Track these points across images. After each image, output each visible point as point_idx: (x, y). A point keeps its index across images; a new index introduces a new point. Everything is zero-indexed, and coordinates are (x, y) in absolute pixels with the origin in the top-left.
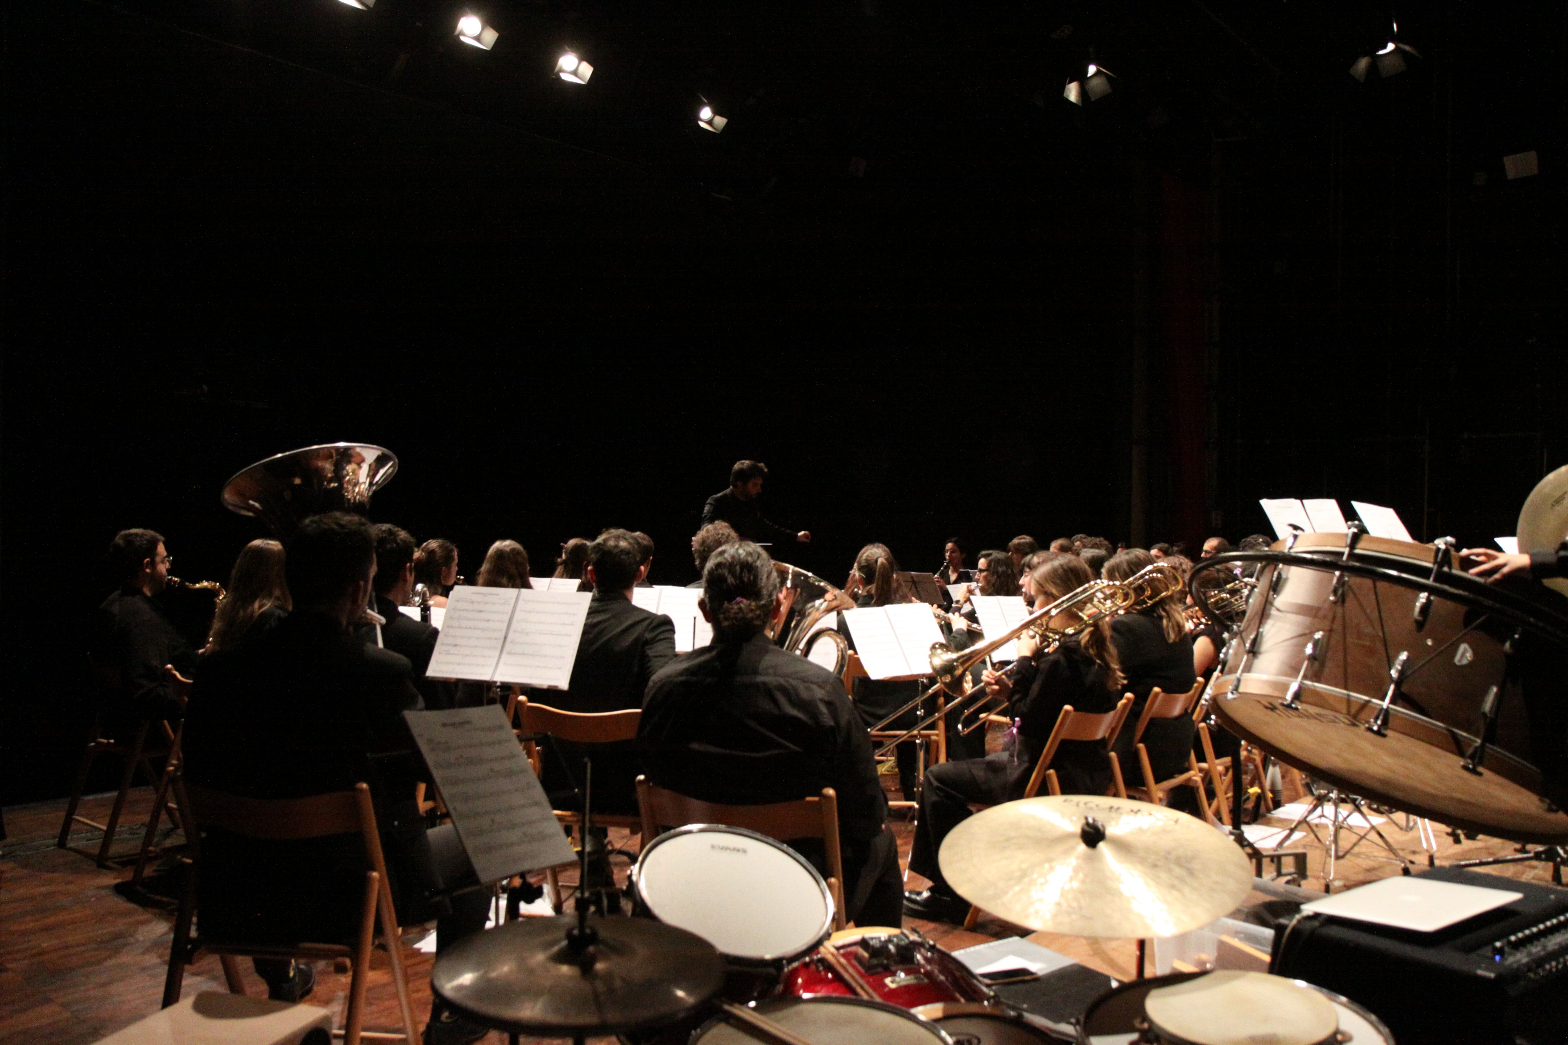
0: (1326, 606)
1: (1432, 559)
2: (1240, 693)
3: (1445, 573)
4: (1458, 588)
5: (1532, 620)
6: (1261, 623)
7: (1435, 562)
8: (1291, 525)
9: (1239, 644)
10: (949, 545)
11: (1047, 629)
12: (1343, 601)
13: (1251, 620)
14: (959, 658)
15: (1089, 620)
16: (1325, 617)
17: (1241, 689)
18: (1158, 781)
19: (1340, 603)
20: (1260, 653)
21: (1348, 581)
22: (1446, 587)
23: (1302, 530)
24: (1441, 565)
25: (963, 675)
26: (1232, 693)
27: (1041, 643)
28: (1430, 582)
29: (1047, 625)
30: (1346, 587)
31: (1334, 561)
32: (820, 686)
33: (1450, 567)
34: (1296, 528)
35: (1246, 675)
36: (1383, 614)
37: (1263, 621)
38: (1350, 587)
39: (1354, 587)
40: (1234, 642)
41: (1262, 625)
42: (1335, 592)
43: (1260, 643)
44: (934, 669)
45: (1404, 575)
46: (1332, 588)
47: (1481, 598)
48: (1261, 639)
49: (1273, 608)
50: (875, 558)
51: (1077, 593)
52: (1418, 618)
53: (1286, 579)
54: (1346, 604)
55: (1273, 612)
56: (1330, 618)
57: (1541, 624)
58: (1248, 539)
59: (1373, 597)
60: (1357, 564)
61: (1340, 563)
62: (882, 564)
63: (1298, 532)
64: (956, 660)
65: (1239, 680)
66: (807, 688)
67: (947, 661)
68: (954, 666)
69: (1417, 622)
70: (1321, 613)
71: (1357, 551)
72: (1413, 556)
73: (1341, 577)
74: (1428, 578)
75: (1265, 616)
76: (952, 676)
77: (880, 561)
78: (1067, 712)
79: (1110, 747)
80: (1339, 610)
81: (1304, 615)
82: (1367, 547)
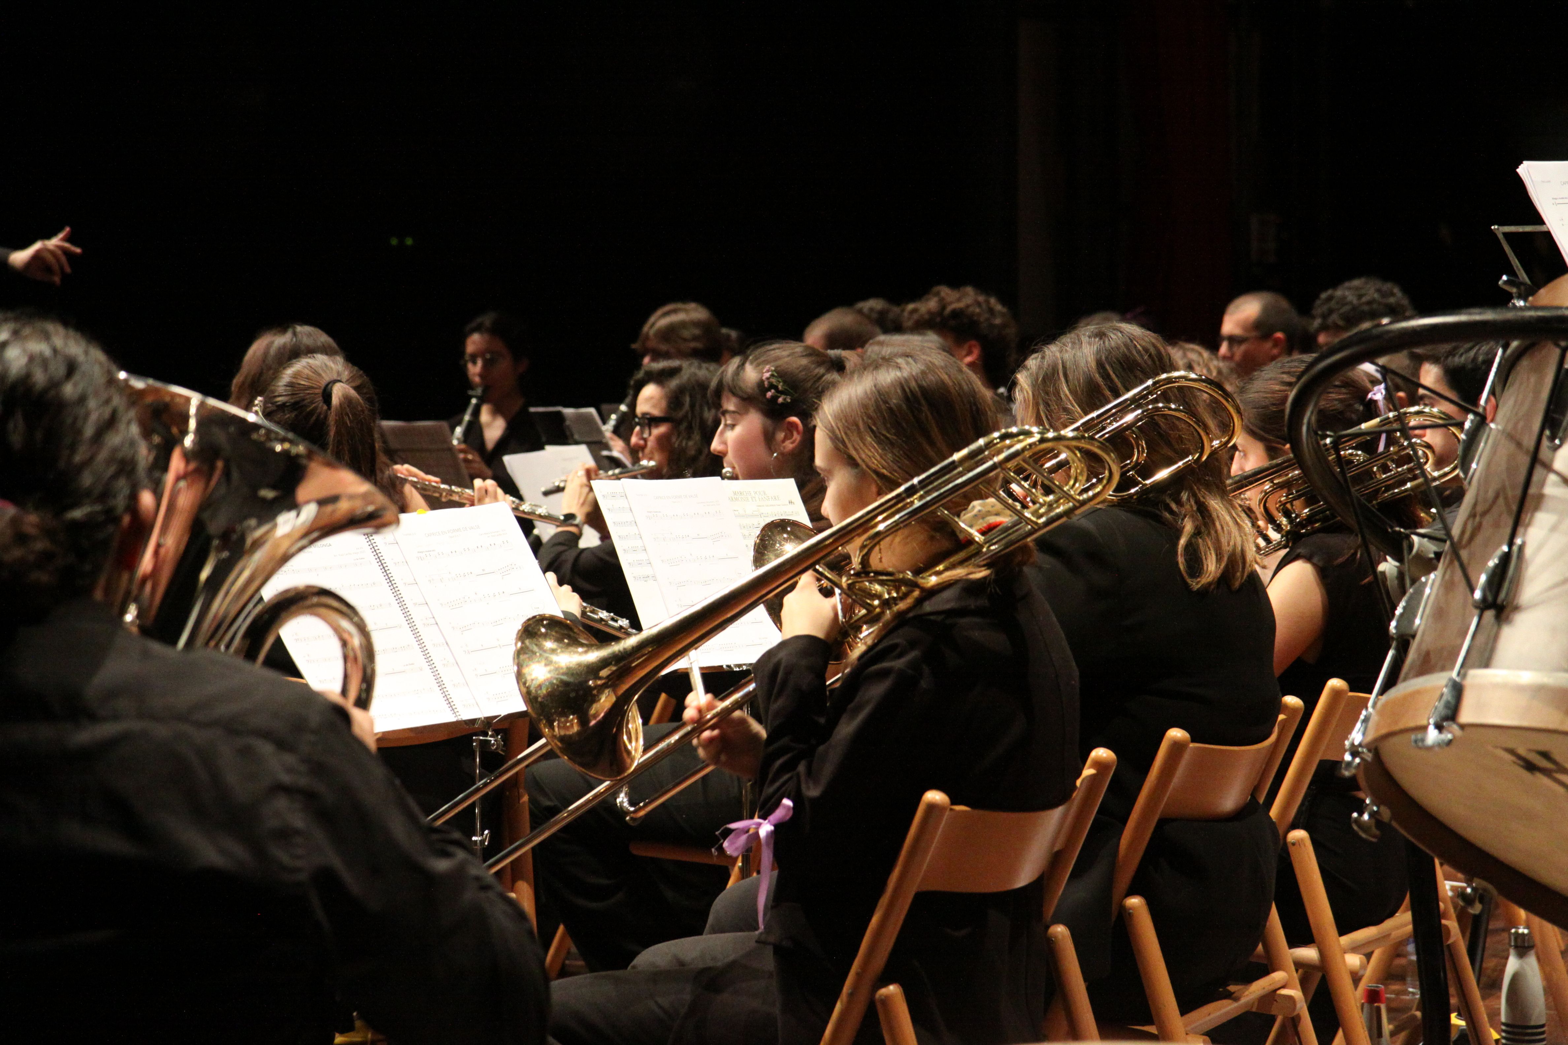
2: (1462, 727)
6: (1518, 522)
9: (1448, 586)
10: (474, 342)
11: (865, 570)
13: (1484, 513)
14: (604, 663)
15: (989, 542)
17: (1466, 716)
18: (1186, 1006)
20: (1517, 608)
25: (617, 714)
26: (1439, 727)
27: (848, 609)
29: (865, 562)
32: (282, 745)
35: (1477, 676)
37: (1526, 518)
40: (1432, 582)
41: (1521, 530)
43: (1517, 582)
44: (529, 697)
48: (1519, 568)
49: (1552, 477)
50: (323, 383)
51: (953, 465)
55: (1552, 487)
58: (1339, 293)
62: (347, 401)
64: (593, 670)
65: (1458, 690)
66: (246, 752)
67: (570, 671)
68: (590, 689)
75: (1529, 502)
76: (584, 720)
77: (338, 392)
78: (932, 807)
79: (1050, 910)
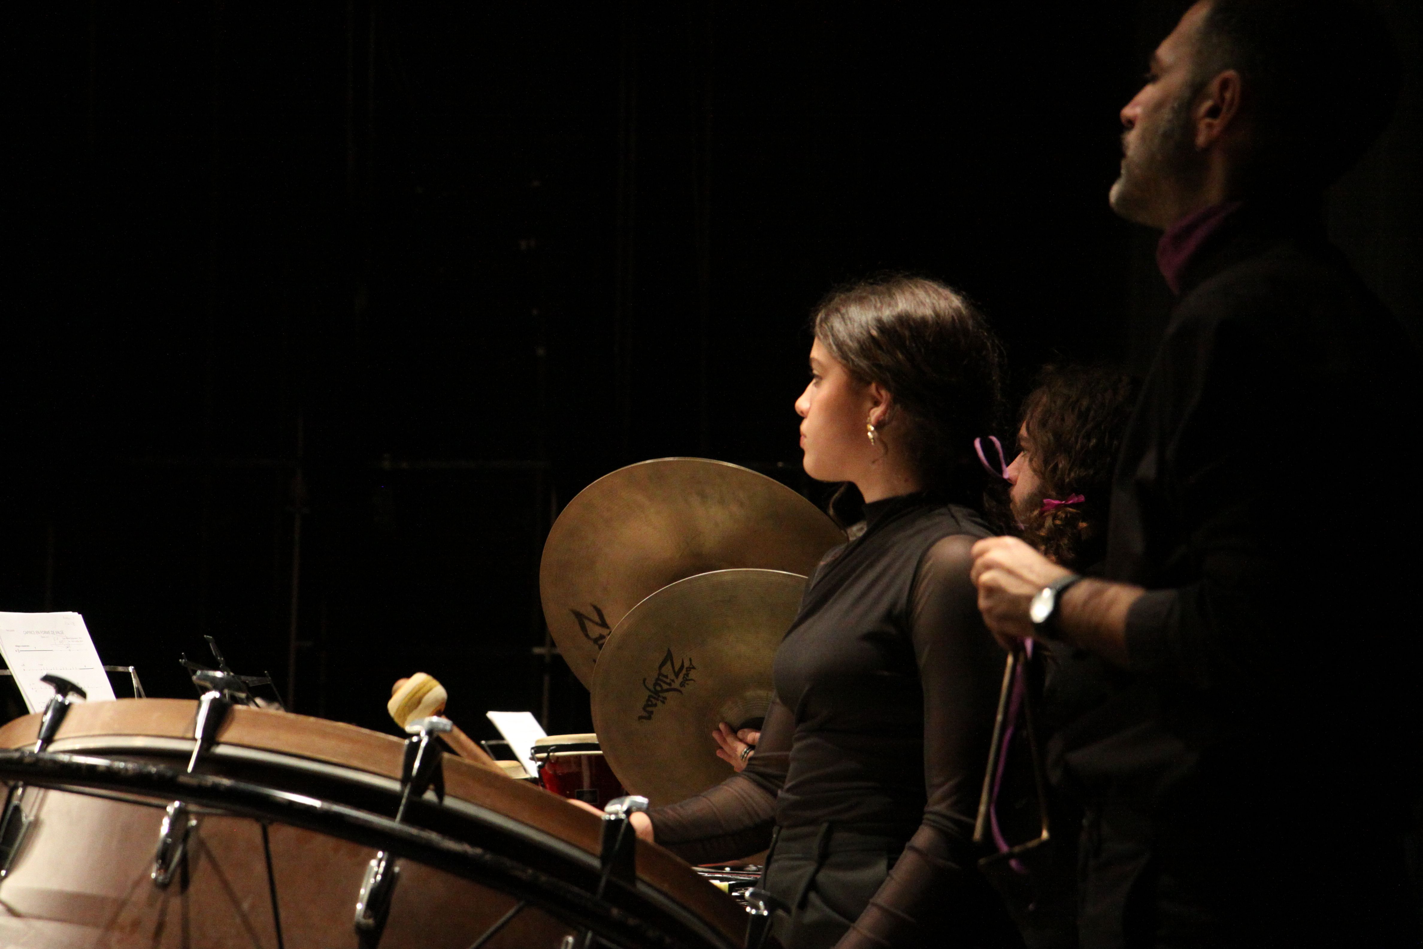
0: (142, 893)
1: (399, 773)
3: (428, 805)
4: (459, 838)
5: (615, 911)
7: (404, 781)
8: (48, 679)
12: (185, 883)
16: (136, 924)
19: (175, 887)
21: (197, 828)
22: (434, 836)
23: (83, 694)
24: (419, 788)
28: (394, 824)
30: (192, 842)
31: (169, 773)
33: (440, 793)
34: (63, 686)
36: (283, 914)
38: (202, 843)
39: (212, 844)
42: (164, 856)
45: (337, 808)
46: (156, 847)
47: (508, 862)
52: (363, 921)
53: (36, 824)
54: (192, 889)
56: (150, 925)
57: (632, 922)
59: (260, 868)
60: (226, 782)
61: (182, 779)
63: (72, 698)
69: (360, 929)
70: (126, 917)
71: (222, 750)
72: (355, 763)
73: (180, 815)
74: (392, 816)
80: (175, 903)
81: (82, 922)
82: (247, 741)
